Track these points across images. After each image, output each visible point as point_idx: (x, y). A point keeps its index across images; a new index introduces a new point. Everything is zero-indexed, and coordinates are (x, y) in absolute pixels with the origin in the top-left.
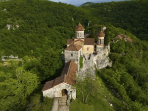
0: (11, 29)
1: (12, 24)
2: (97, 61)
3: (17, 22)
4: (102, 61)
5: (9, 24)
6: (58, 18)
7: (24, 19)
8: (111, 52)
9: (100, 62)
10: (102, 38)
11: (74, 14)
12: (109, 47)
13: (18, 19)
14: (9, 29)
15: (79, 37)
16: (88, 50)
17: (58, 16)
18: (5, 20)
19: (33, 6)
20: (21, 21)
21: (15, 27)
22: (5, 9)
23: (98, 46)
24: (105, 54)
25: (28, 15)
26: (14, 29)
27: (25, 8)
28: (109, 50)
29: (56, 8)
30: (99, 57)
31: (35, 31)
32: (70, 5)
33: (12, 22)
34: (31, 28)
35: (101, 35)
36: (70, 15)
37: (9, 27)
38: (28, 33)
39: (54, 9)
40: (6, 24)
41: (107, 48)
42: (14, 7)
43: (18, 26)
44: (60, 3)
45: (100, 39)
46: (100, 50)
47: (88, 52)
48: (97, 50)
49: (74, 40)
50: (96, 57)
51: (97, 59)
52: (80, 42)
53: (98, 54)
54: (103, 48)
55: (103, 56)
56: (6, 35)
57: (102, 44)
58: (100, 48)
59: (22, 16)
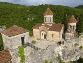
0: (29, 20)
1: (30, 17)
2: (63, 52)
3: (33, 17)
4: (71, 52)
5: (29, 17)
6: (56, 14)
7: (37, 15)
9: (67, 53)
11: (68, 12)
13: (34, 15)
15: (46, 22)
17: (57, 13)
18: (27, 15)
19: (43, 8)
20: (35, 16)
22: (29, 10)
25: (39, 13)
26: (31, 20)
27: (39, 9)
29: (56, 8)
30: (66, 47)
32: (66, 6)
34: (40, 20)
35: (71, 20)
39: (55, 9)
40: (27, 17)
42: (33, 9)
43: (33, 19)
44: (59, 5)
46: (69, 38)
47: (53, 39)
48: (66, 39)
49: (41, 25)
50: (62, 47)
51: (64, 49)
52: (45, 27)
53: (65, 43)
54: (74, 36)
55: (73, 46)
56: (26, 23)
57: (72, 32)
58: (70, 36)
59: (37, 13)
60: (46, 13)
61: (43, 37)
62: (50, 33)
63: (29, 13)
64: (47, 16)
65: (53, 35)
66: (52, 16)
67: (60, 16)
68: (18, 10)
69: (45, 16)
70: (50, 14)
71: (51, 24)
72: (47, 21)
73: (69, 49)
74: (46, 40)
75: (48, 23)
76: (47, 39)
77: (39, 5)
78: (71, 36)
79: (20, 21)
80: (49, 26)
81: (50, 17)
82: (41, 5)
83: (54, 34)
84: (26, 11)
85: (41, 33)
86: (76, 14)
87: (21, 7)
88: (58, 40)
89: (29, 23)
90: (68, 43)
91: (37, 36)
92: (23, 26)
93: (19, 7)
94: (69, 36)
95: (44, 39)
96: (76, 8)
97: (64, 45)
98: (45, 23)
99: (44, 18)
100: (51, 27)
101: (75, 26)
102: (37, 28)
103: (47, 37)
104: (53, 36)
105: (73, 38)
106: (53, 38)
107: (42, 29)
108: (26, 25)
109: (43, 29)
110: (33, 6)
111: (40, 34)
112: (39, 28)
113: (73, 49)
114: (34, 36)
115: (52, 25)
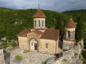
0: (17, 24)
1: (18, 21)
3: (21, 21)
5: (16, 21)
7: (26, 19)
8: (85, 48)
10: (73, 30)
11: (56, 17)
12: (82, 42)
13: (22, 19)
14: (16, 24)
16: (47, 47)
18: (15, 19)
19: (32, 12)
20: (24, 20)
21: (20, 23)
22: (16, 14)
23: (65, 41)
24: (76, 54)
25: (28, 17)
26: (19, 24)
27: (28, 13)
28: (83, 46)
30: (65, 60)
31: (31, 26)
32: (54, 12)
33: (18, 20)
34: (29, 24)
36: (53, 17)
37: (16, 23)
38: (27, 27)
40: (15, 21)
41: (80, 44)
43: (21, 23)
44: (48, 10)
45: (69, 32)
46: (68, 48)
47: (47, 51)
48: (64, 48)
49: (30, 31)
50: (60, 61)
51: (62, 63)
52: (35, 34)
53: (63, 55)
54: (73, 44)
55: (72, 57)
56: (13, 27)
57: (72, 40)
58: (69, 45)
59: (25, 17)
60: (37, 15)
61: (32, 48)
62: (43, 41)
63: (16, 16)
64: (37, 19)
65: (47, 44)
66: (44, 19)
67: (49, 21)
68: (3, 13)
69: (35, 19)
70: (42, 17)
71: (43, 29)
72: (38, 25)
73: (69, 62)
74: (38, 52)
75: (40, 28)
76: (40, 50)
77: (28, 9)
78: (71, 44)
79: (6, 25)
80: (41, 32)
81: (42, 20)
82: (30, 9)
83: (49, 44)
84: (13, 14)
85: (31, 42)
86: (64, 19)
87: (7, 11)
88: (54, 52)
89: (16, 28)
90: (67, 54)
91: (24, 47)
92: (10, 31)
93: (5, 10)
94: (67, 45)
95: (34, 50)
96: (63, 13)
97: (63, 58)
98: (36, 28)
99: (34, 22)
100: (44, 33)
101: (74, 32)
102: (23, 35)
103: (39, 48)
104: (48, 46)
105: (73, 47)
106: (47, 49)
107: (31, 37)
108: (13, 29)
109: (33, 37)
110: (21, 10)
111: (29, 43)
112: (27, 35)
113: (73, 61)
114: (20, 46)
115: (45, 31)
